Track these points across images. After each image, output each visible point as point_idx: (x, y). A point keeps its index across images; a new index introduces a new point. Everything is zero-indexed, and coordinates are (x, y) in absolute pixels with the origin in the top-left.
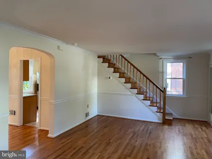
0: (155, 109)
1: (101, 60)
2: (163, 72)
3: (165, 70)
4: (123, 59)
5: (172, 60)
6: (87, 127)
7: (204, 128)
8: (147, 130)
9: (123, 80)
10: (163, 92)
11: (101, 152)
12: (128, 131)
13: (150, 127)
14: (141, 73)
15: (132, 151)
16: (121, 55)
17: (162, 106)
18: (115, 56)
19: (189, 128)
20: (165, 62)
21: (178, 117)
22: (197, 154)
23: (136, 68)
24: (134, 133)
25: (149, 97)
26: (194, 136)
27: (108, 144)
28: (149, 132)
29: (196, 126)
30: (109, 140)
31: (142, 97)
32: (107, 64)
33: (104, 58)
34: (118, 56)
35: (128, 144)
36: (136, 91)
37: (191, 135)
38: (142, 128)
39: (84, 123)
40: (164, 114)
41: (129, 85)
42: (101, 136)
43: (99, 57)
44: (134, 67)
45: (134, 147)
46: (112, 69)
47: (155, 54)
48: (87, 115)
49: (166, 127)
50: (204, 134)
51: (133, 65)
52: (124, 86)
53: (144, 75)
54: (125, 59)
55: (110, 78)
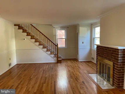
0: (53, 55)
1: (17, 27)
2: (55, 35)
3: (56, 34)
4: (33, 27)
5: (60, 29)
6: (10, 73)
7: (76, 62)
8: (50, 67)
9: (34, 40)
10: (56, 46)
11: (27, 85)
12: (39, 70)
13: (51, 66)
14: (44, 36)
15: (45, 80)
16: (31, 25)
17: (56, 54)
18: (27, 25)
19: (69, 63)
20: (56, 30)
21: (63, 58)
22: (76, 74)
23: (41, 33)
24: (44, 70)
25: (50, 50)
26: (72, 66)
27: (30, 80)
28: (51, 68)
29: (72, 61)
30: (30, 77)
31: (45, 49)
32: (22, 30)
33: (19, 26)
34: (29, 25)
35: (42, 77)
36: (42, 46)
37: (71, 66)
38: (47, 67)
39: (8, 70)
40: (58, 57)
41: (38, 43)
42: (23, 76)
43: (15, 25)
44: (40, 32)
45: (46, 78)
46: (26, 34)
47: (51, 25)
48: (10, 65)
49: (59, 64)
50: (76, 64)
51: (39, 31)
52: (34, 44)
53: (46, 37)
54: (34, 27)
55: (24, 39)
